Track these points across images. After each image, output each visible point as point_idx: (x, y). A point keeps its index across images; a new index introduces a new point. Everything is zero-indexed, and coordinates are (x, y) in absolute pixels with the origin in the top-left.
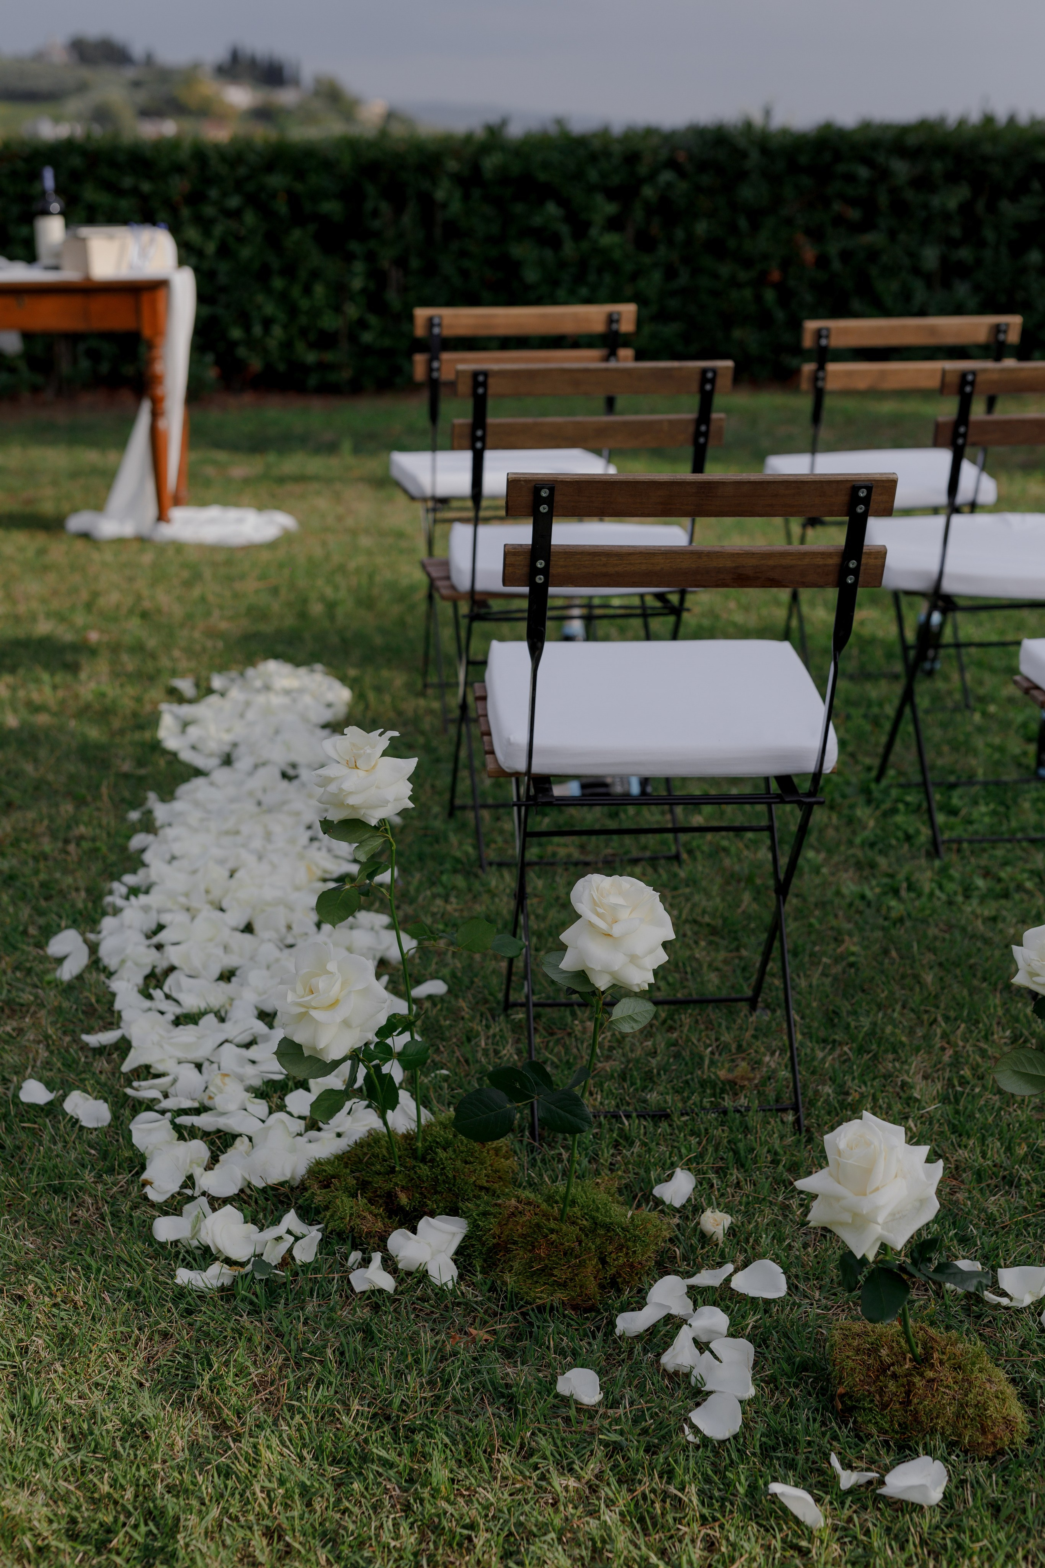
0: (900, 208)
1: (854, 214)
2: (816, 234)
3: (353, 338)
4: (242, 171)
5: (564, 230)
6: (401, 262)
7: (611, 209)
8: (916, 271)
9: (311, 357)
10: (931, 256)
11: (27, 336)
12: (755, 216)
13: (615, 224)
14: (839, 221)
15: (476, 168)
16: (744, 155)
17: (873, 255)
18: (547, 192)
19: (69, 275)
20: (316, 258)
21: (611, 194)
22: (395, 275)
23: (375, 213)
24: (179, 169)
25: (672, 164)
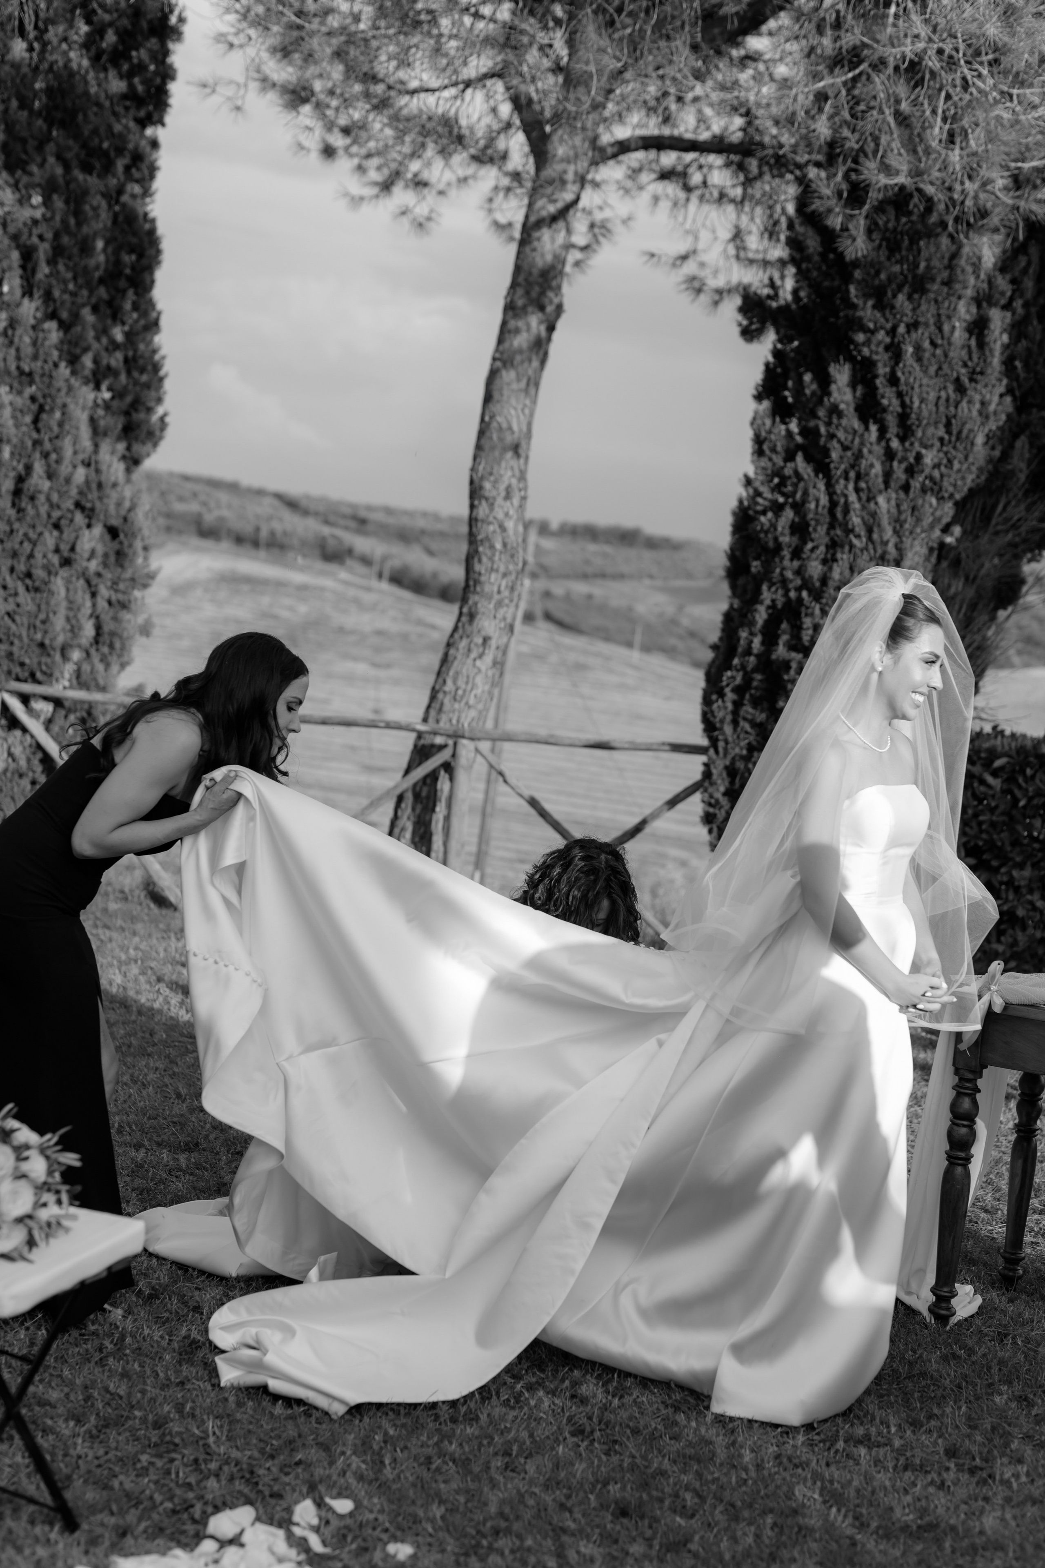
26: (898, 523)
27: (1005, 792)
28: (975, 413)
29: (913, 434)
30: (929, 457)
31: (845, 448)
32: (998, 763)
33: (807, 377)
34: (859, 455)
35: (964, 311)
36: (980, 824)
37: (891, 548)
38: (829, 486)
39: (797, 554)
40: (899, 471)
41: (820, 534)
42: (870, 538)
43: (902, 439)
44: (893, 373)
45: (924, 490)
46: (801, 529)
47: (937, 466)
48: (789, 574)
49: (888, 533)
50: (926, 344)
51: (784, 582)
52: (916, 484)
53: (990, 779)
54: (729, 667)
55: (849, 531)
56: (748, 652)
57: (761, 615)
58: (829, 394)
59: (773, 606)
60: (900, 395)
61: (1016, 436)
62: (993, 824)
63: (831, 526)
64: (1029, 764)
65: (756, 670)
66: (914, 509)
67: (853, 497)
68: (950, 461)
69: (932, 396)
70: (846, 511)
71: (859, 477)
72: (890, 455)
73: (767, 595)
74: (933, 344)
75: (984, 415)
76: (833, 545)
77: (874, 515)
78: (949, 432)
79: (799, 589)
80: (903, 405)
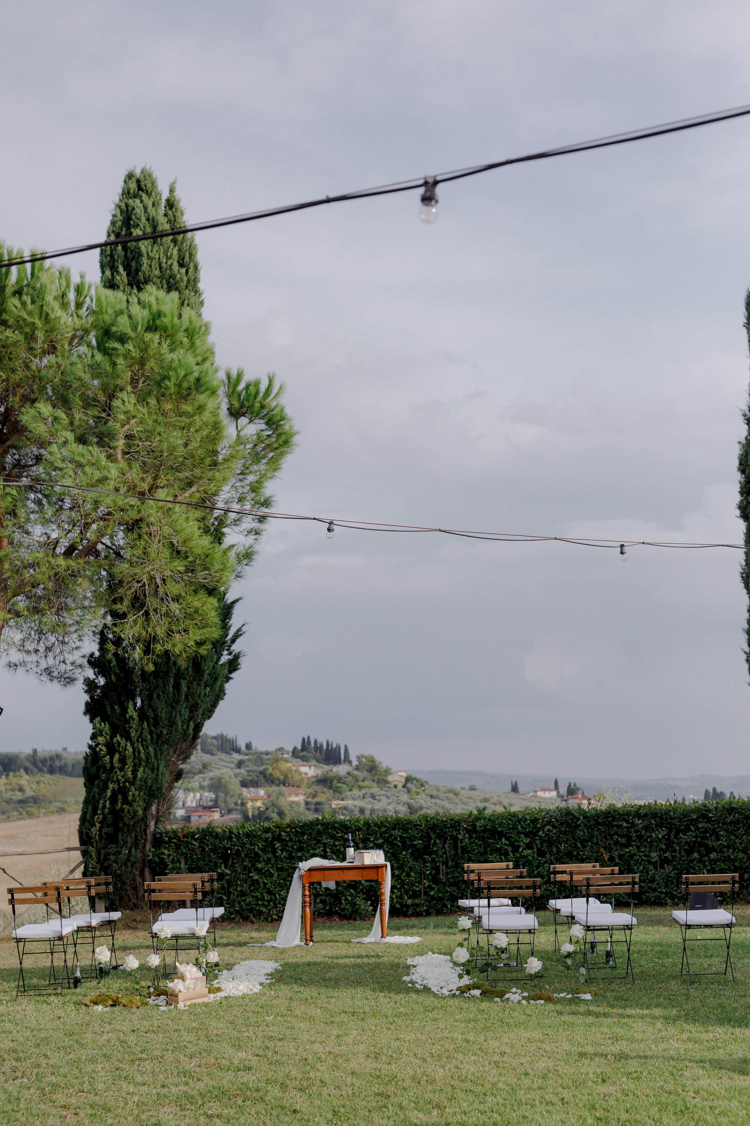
0: (640, 837)
1: (623, 841)
2: (609, 849)
3: (426, 893)
4: (383, 829)
5: (510, 849)
6: (445, 863)
7: (527, 840)
8: (649, 862)
9: (410, 902)
10: (654, 856)
11: (337, 883)
12: (583, 842)
13: (529, 846)
14: (616, 843)
15: (474, 826)
16: (578, 819)
17: (632, 856)
18: (501, 835)
19: (356, 863)
20: (411, 863)
21: (527, 835)
22: (443, 868)
23: (435, 843)
24: (360, 829)
25: (549, 823)
26: (156, 755)
27: (200, 847)
28: (178, 715)
29: (159, 724)
30: (165, 732)
31: (137, 731)
32: (196, 837)
33: (116, 707)
34: (142, 733)
35: (172, 680)
36: (193, 860)
37: (156, 764)
38: (132, 744)
39: (121, 769)
40: (155, 737)
41: (130, 762)
42: (147, 762)
43: (155, 727)
44: (150, 704)
45: (163, 742)
46: (123, 761)
47: (167, 734)
48: (120, 777)
49: (153, 760)
50: (161, 694)
51: (118, 781)
52: (160, 742)
53: (194, 842)
54: (97, 814)
55: (140, 760)
56: (104, 807)
57: (109, 793)
58: (127, 712)
59: (113, 790)
60: (154, 711)
61: (189, 721)
62: (197, 858)
63: (134, 759)
64: (206, 836)
65: (108, 814)
66: (161, 750)
67: (141, 748)
68: (171, 733)
69: (164, 711)
70: (139, 753)
71: (142, 740)
72: (151, 732)
73: (111, 786)
74: (164, 693)
75: (181, 715)
76: (135, 765)
77: (148, 753)
78: (170, 722)
79: (124, 783)
80: (155, 714)
